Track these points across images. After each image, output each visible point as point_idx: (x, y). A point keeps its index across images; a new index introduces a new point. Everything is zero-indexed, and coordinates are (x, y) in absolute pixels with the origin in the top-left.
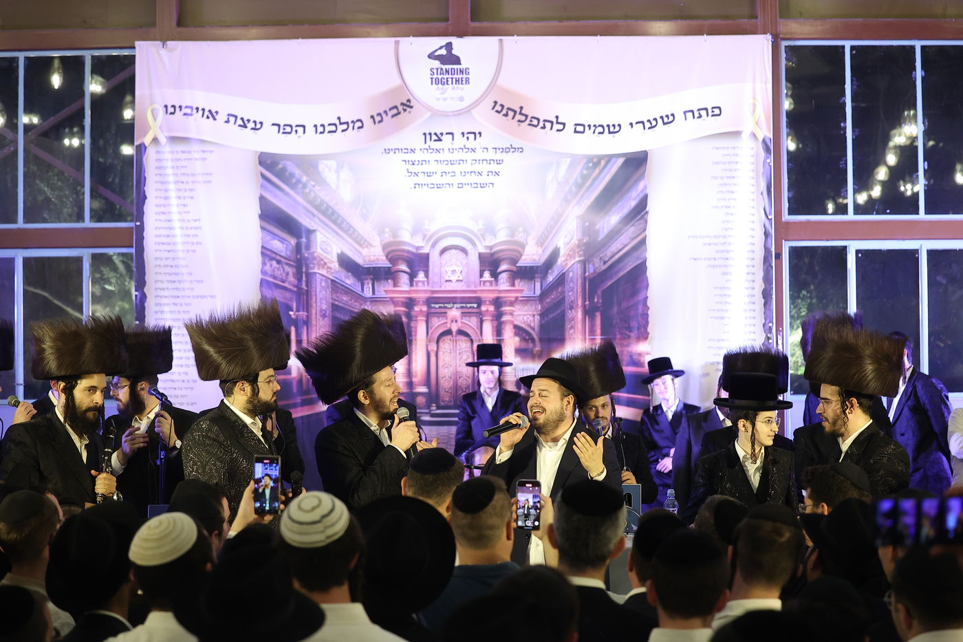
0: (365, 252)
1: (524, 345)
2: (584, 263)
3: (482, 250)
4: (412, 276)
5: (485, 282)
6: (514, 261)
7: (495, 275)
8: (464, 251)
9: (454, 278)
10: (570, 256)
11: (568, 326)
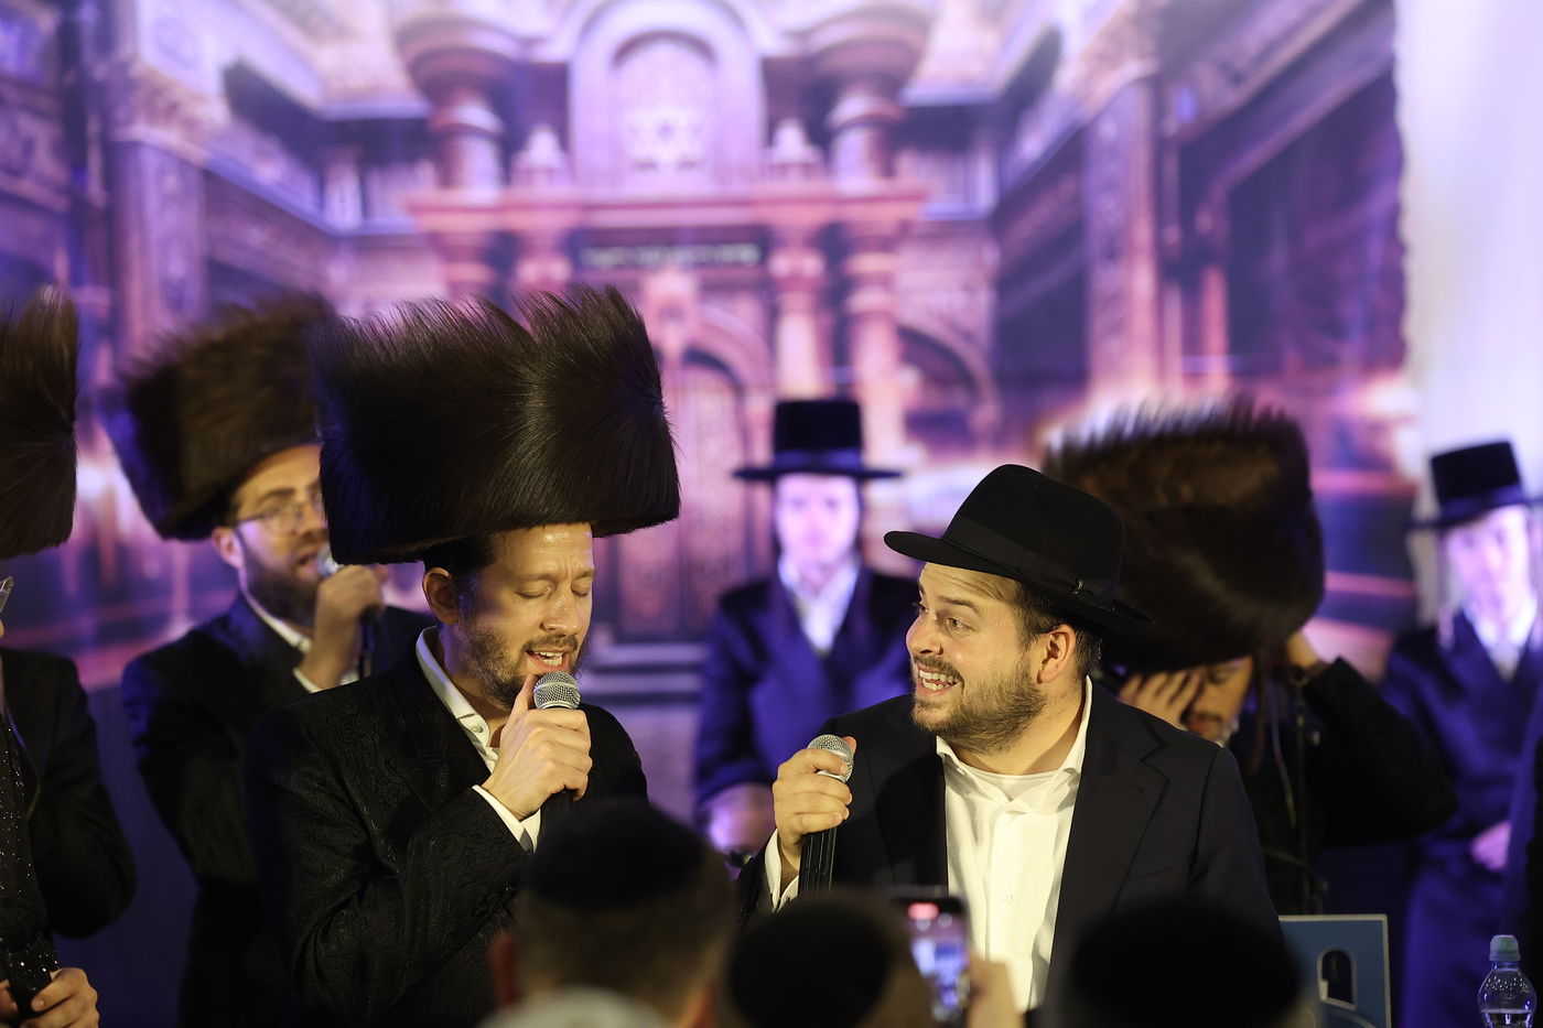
0: (328, 58)
1: (937, 401)
2: (1157, 86)
3: (771, 43)
4: (509, 146)
5: (783, 169)
6: (890, 82)
7: (821, 136)
8: (701, 47)
9: (667, 153)
10: (1105, 58)
11: (1099, 322)
